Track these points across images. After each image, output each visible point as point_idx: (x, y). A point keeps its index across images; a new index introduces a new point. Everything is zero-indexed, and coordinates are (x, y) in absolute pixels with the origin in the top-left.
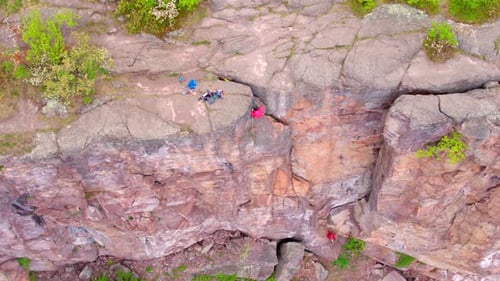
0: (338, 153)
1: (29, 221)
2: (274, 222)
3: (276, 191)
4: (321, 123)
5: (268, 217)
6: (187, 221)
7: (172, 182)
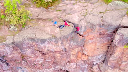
0: (97, 47)
1: (5, 65)
2: (77, 68)
3: (78, 58)
4: (93, 37)
5: (75, 66)
6: (51, 66)
7: (48, 54)
